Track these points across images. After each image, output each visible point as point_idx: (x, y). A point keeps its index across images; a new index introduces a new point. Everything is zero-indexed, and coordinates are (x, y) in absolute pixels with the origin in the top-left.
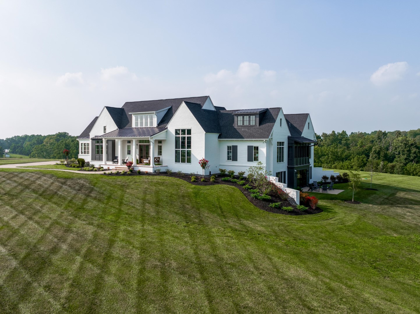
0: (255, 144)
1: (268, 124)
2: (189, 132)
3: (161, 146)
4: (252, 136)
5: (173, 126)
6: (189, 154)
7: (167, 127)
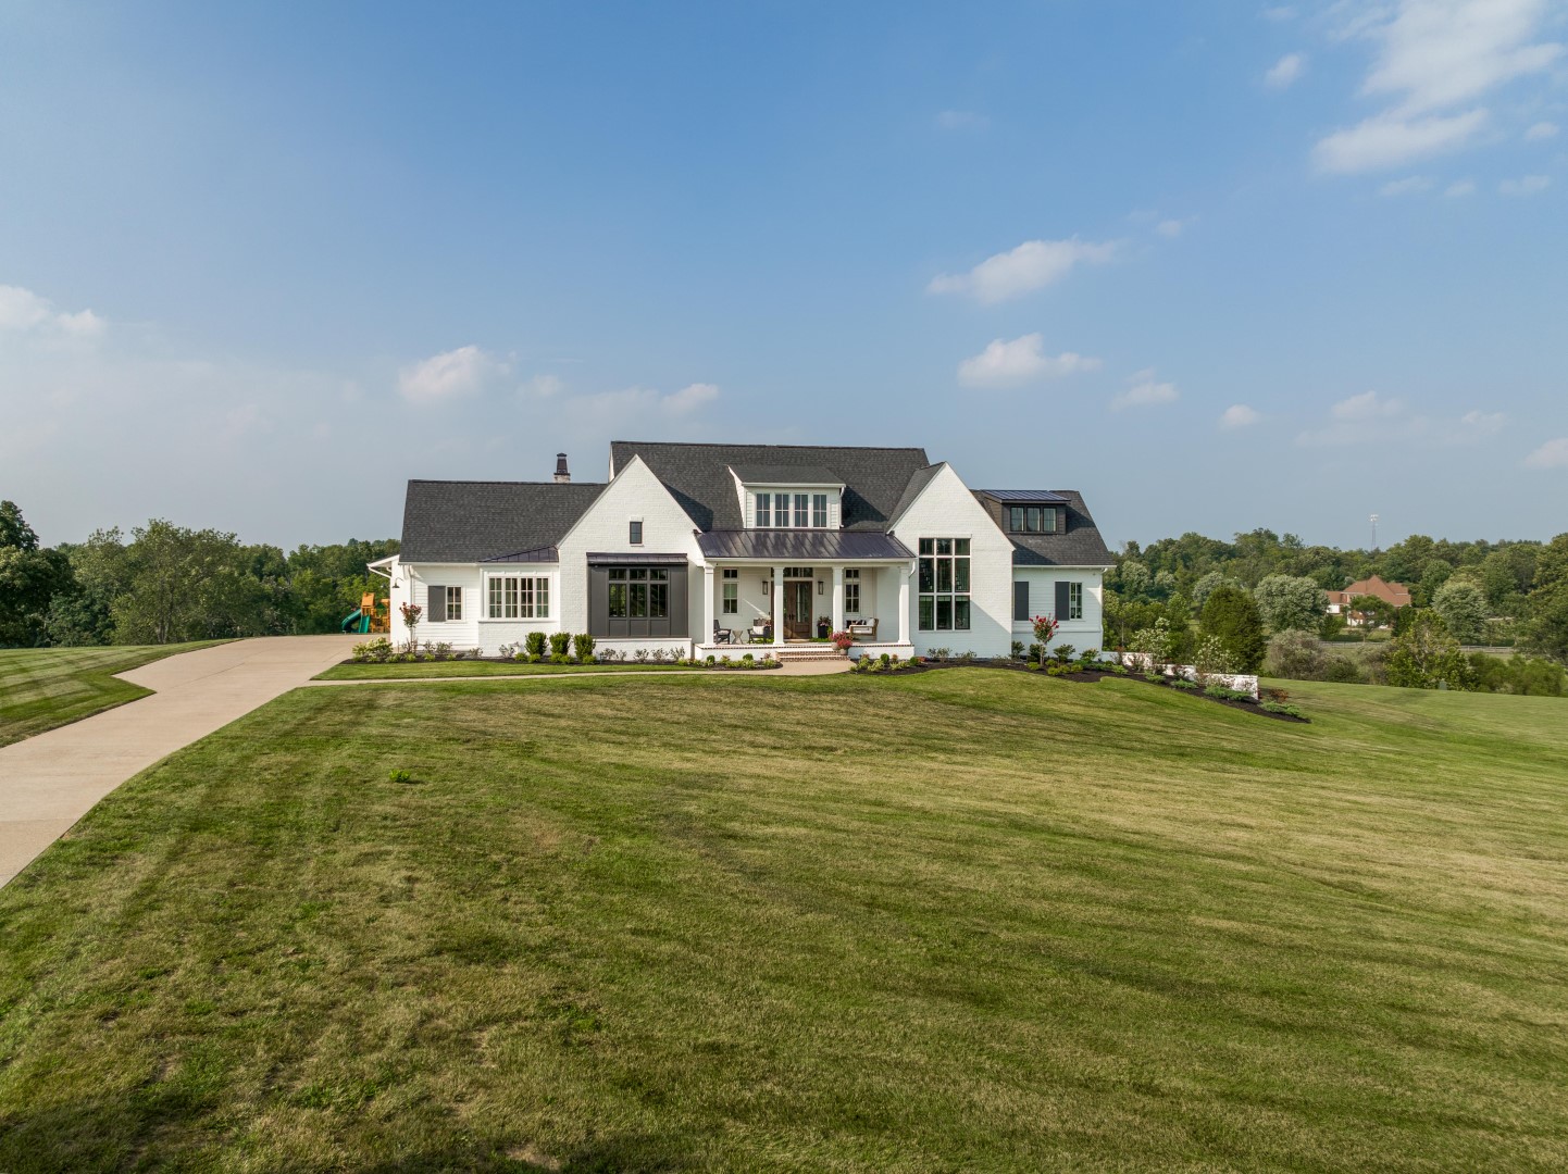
0: (1072, 578)
1: (1080, 530)
2: (963, 545)
3: (856, 587)
4: (1068, 558)
5: (909, 529)
6: (963, 605)
7: (892, 532)
